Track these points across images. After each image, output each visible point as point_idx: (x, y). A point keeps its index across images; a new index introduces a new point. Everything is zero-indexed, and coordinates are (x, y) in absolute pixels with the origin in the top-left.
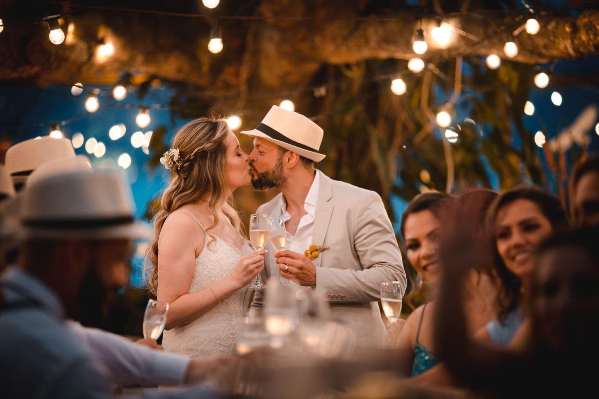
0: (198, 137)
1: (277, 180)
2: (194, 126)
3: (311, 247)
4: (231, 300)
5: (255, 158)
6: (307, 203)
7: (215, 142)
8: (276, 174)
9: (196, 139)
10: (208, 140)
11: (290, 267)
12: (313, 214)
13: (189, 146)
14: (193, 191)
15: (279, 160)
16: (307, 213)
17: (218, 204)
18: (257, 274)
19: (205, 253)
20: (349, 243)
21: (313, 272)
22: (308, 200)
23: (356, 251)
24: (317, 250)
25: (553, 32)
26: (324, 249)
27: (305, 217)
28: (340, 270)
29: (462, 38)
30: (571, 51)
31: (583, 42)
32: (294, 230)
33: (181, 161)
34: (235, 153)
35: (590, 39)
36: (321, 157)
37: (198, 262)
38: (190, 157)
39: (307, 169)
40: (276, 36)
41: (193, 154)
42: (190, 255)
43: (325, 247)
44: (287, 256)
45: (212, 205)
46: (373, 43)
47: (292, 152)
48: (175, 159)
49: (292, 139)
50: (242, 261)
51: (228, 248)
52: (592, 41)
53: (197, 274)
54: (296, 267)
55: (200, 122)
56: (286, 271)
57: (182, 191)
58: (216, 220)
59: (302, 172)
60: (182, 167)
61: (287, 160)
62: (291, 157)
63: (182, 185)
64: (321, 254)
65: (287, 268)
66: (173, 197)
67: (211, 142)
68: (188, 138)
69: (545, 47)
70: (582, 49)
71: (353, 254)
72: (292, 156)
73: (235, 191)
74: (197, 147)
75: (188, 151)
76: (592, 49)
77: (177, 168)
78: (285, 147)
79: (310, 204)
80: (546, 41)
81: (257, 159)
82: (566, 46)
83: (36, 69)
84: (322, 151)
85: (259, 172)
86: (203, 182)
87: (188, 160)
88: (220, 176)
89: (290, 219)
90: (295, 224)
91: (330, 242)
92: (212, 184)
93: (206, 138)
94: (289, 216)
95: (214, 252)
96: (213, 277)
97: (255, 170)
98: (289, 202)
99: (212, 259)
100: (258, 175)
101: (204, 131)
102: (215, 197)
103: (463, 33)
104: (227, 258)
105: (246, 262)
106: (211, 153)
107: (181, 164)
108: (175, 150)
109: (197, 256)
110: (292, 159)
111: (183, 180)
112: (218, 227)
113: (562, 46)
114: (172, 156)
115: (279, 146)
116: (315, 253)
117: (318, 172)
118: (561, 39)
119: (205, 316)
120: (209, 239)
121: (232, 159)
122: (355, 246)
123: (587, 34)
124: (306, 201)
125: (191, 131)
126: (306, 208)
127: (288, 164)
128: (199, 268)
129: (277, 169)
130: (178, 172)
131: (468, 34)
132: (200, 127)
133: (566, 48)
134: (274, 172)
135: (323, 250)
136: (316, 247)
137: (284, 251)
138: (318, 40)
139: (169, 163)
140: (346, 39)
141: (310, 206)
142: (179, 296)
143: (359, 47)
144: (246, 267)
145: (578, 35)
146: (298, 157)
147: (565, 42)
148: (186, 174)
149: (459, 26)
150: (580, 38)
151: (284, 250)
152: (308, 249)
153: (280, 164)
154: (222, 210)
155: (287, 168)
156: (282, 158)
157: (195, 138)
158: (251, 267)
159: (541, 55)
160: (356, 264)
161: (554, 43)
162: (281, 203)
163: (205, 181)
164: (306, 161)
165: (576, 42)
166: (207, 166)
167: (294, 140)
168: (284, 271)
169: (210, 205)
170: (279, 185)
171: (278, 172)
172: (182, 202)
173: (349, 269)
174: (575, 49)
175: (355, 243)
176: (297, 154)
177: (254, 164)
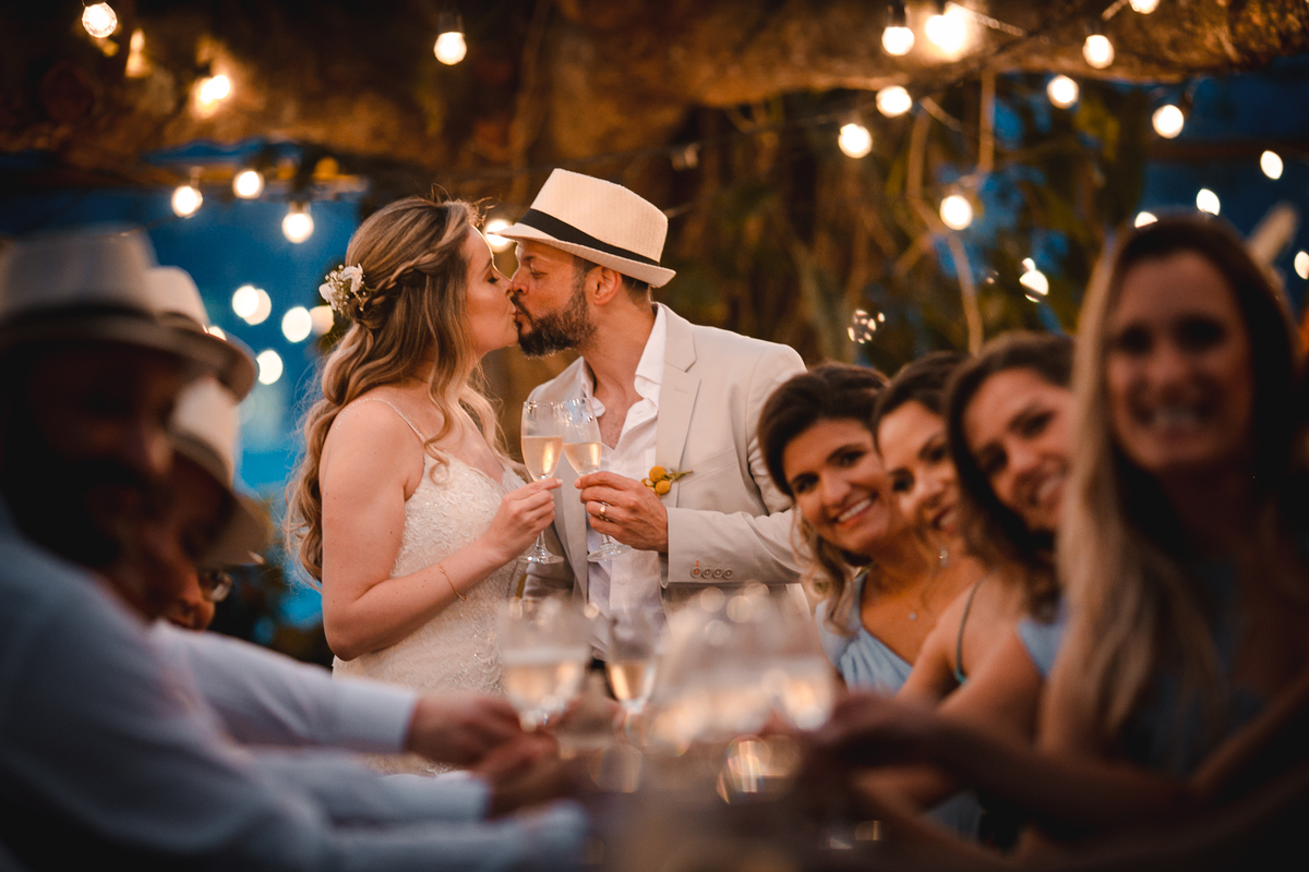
0: (404, 241)
1: (576, 331)
2: (396, 216)
3: (654, 472)
4: (483, 591)
5: (525, 284)
6: (641, 377)
7: (442, 252)
8: (574, 320)
9: (399, 245)
10: (428, 247)
11: (610, 508)
12: (655, 399)
13: (384, 261)
14: (394, 358)
15: (578, 287)
16: (642, 399)
17: (451, 387)
18: (538, 532)
19: (424, 493)
20: (737, 460)
21: (661, 519)
22: (642, 369)
23: (752, 477)
24: (666, 477)
25: (1191, 11)
26: (683, 476)
27: (637, 406)
28: (720, 515)
29: (991, 33)
30: (1230, 50)
31: (1256, 27)
32: (613, 437)
33: (367, 292)
34: (483, 276)
35: (1270, 22)
36: (665, 276)
37: (409, 511)
38: (387, 284)
39: (635, 304)
40: (586, 51)
41: (393, 277)
42: (392, 494)
43: (684, 470)
44: (603, 484)
45: (438, 390)
46: (798, 57)
47: (604, 269)
48: (354, 289)
49: (602, 239)
50: (505, 504)
51: (475, 478)
52: (1275, 26)
53: (408, 536)
54: (622, 507)
55: (408, 207)
56: (603, 517)
57: (369, 359)
58: (448, 423)
59: (627, 312)
60: (368, 306)
61: (596, 287)
62: (602, 281)
63: (369, 345)
64: (675, 486)
65: (603, 509)
66: (350, 369)
67: (432, 252)
68: (382, 242)
69: (1174, 45)
70: (1253, 45)
71: (746, 483)
72: (604, 277)
73: (486, 356)
74: (402, 262)
75: (381, 270)
76: (1276, 42)
77: (357, 307)
78: (589, 258)
79: (647, 379)
80: (1175, 32)
81: (528, 287)
82: (1218, 39)
83: (63, 132)
84: (666, 261)
85: (534, 318)
86: (418, 340)
87: (383, 291)
88: (454, 326)
89: (604, 414)
90: (616, 425)
91: (695, 460)
92: (436, 344)
93: (421, 242)
94: (600, 408)
95: (444, 486)
96: (444, 543)
97: (526, 312)
98: (600, 377)
99: (442, 503)
100: (532, 323)
101: (418, 227)
102: (445, 371)
103: (993, 23)
104: (473, 500)
105: (516, 507)
106: (434, 277)
107: (366, 299)
108: (353, 268)
109: (407, 498)
110: (604, 285)
111: (370, 334)
112: (453, 437)
113: (1209, 42)
114: (347, 281)
115: (575, 257)
116: (663, 484)
117: (662, 309)
118: (1207, 24)
119: (428, 628)
120: (431, 462)
121: (479, 291)
122: (749, 465)
123: (1265, 10)
124: (639, 371)
125: (389, 227)
126: (639, 386)
127: (598, 297)
128: (413, 523)
129: (575, 307)
130: (358, 315)
131: (1004, 25)
132: (407, 219)
133: (1219, 45)
134: (567, 314)
135: (681, 476)
136: (665, 470)
137: (597, 474)
138: (677, 54)
139: (341, 297)
140: (739, 50)
141: (648, 384)
142: (371, 587)
143: (769, 67)
144: (517, 517)
145: (1244, 15)
146: (619, 278)
147: (1217, 30)
148: (378, 321)
149: (985, 9)
150: (1249, 20)
151: (595, 471)
152: (647, 476)
153: (580, 297)
154: (460, 401)
155: (595, 304)
156: (584, 284)
157: (398, 242)
158: (528, 517)
159: (1166, 65)
160: (753, 503)
161: (1192, 34)
162: (583, 380)
163: (421, 338)
164: (635, 286)
165: (1240, 29)
166: (425, 302)
167: (607, 241)
168: (597, 517)
169: (434, 390)
170: (579, 342)
171: (576, 314)
172: (370, 381)
173: (740, 513)
174: (1238, 46)
175: (750, 459)
176: (615, 272)
177: (522, 299)
